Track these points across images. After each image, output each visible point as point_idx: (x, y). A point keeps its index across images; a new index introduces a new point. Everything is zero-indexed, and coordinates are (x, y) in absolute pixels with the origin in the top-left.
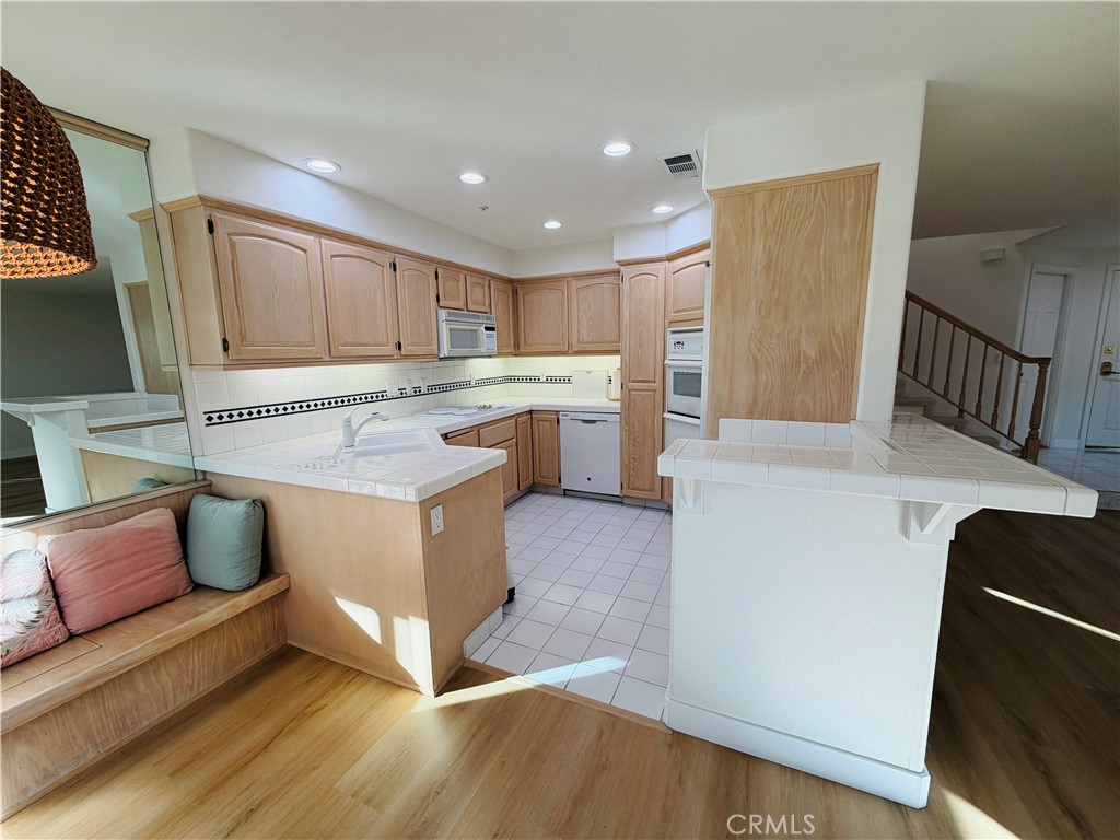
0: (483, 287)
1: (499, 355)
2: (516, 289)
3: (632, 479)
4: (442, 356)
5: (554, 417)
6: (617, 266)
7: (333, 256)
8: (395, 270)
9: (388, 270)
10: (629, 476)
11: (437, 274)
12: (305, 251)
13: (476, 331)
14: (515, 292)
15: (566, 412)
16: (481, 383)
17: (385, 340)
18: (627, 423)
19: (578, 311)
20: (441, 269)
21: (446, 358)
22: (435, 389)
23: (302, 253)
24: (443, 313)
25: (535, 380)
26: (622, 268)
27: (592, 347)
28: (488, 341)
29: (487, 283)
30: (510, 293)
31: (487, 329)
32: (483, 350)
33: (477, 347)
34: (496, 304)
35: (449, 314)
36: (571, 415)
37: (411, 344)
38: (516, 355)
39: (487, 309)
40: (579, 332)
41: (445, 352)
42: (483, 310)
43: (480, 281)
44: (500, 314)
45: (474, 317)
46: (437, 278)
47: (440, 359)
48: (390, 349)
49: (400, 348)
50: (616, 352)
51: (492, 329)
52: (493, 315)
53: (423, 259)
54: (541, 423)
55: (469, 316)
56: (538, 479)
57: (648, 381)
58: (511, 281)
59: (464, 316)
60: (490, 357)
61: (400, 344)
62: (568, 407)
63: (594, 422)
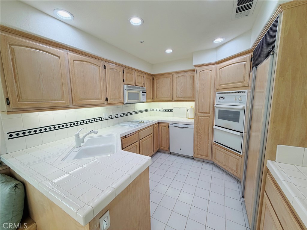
0: (142, 77)
1: (147, 102)
2: (153, 78)
3: (198, 151)
4: (125, 103)
5: (168, 125)
6: (194, 68)
7: (74, 60)
8: (105, 68)
9: (102, 68)
10: (198, 149)
11: (123, 71)
12: (59, 57)
13: (139, 93)
14: (153, 79)
15: (172, 124)
16: (140, 112)
17: (100, 97)
18: (197, 129)
19: (177, 85)
20: (125, 69)
21: (126, 104)
22: (123, 115)
23: (57, 58)
24: (126, 86)
25: (160, 110)
26: (196, 68)
27: (182, 99)
28: (143, 97)
29: (143, 75)
30: (151, 80)
31: (143, 92)
32: (141, 100)
33: (139, 99)
34: (146, 83)
35: (128, 87)
36: (174, 125)
37: (112, 99)
38: (153, 102)
39: (143, 85)
40: (177, 93)
41: (126, 101)
42: (141, 85)
43: (140, 75)
44: (147, 87)
45: (138, 88)
46: (123, 73)
47: (124, 104)
48: (103, 101)
49: (107, 100)
50: (193, 101)
51: (145, 92)
52: (145, 87)
53: (117, 64)
54: (162, 127)
55: (136, 88)
56: (161, 147)
57: (206, 113)
58: (151, 75)
59: (134, 87)
60: (144, 103)
61: (107, 99)
62: (173, 121)
63: (183, 128)
